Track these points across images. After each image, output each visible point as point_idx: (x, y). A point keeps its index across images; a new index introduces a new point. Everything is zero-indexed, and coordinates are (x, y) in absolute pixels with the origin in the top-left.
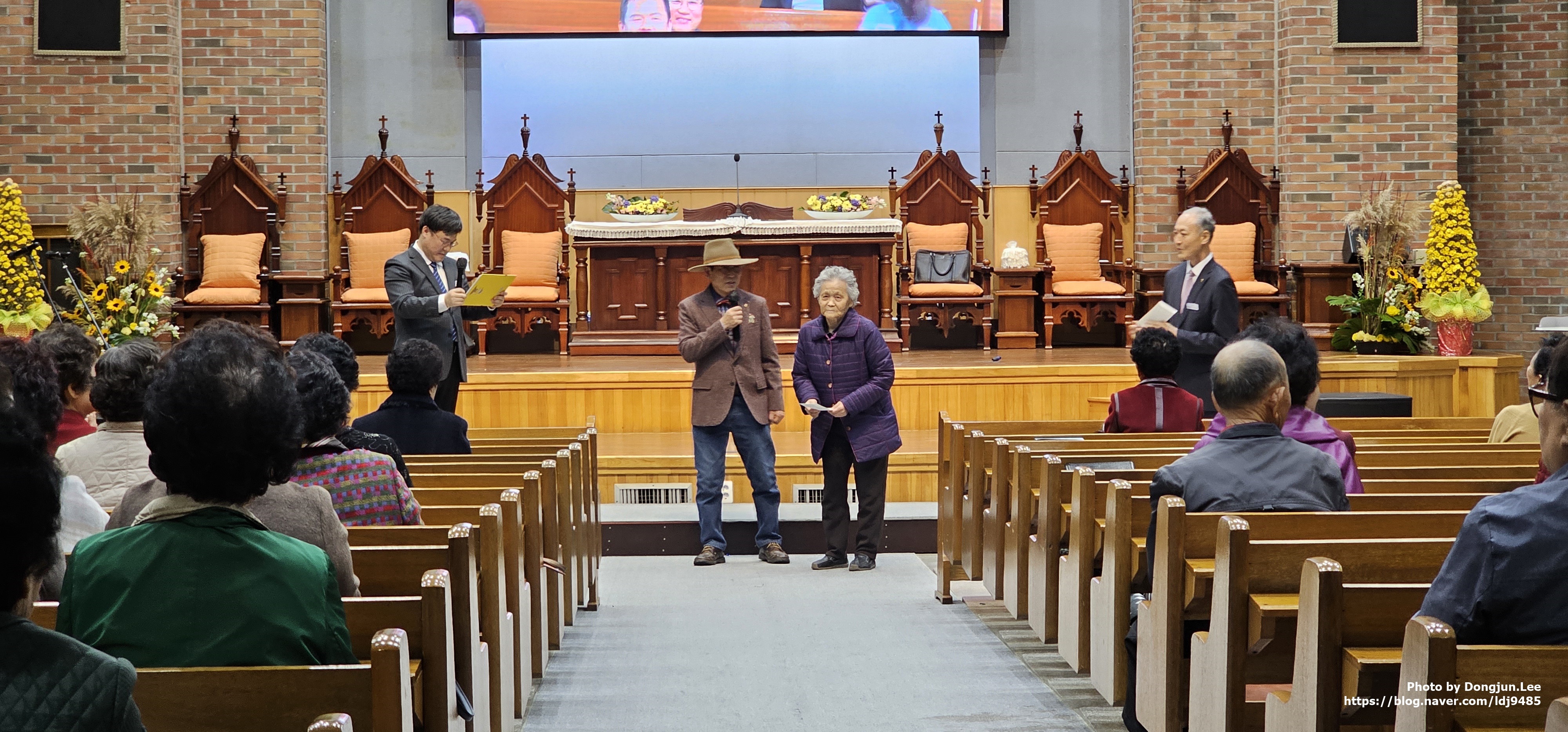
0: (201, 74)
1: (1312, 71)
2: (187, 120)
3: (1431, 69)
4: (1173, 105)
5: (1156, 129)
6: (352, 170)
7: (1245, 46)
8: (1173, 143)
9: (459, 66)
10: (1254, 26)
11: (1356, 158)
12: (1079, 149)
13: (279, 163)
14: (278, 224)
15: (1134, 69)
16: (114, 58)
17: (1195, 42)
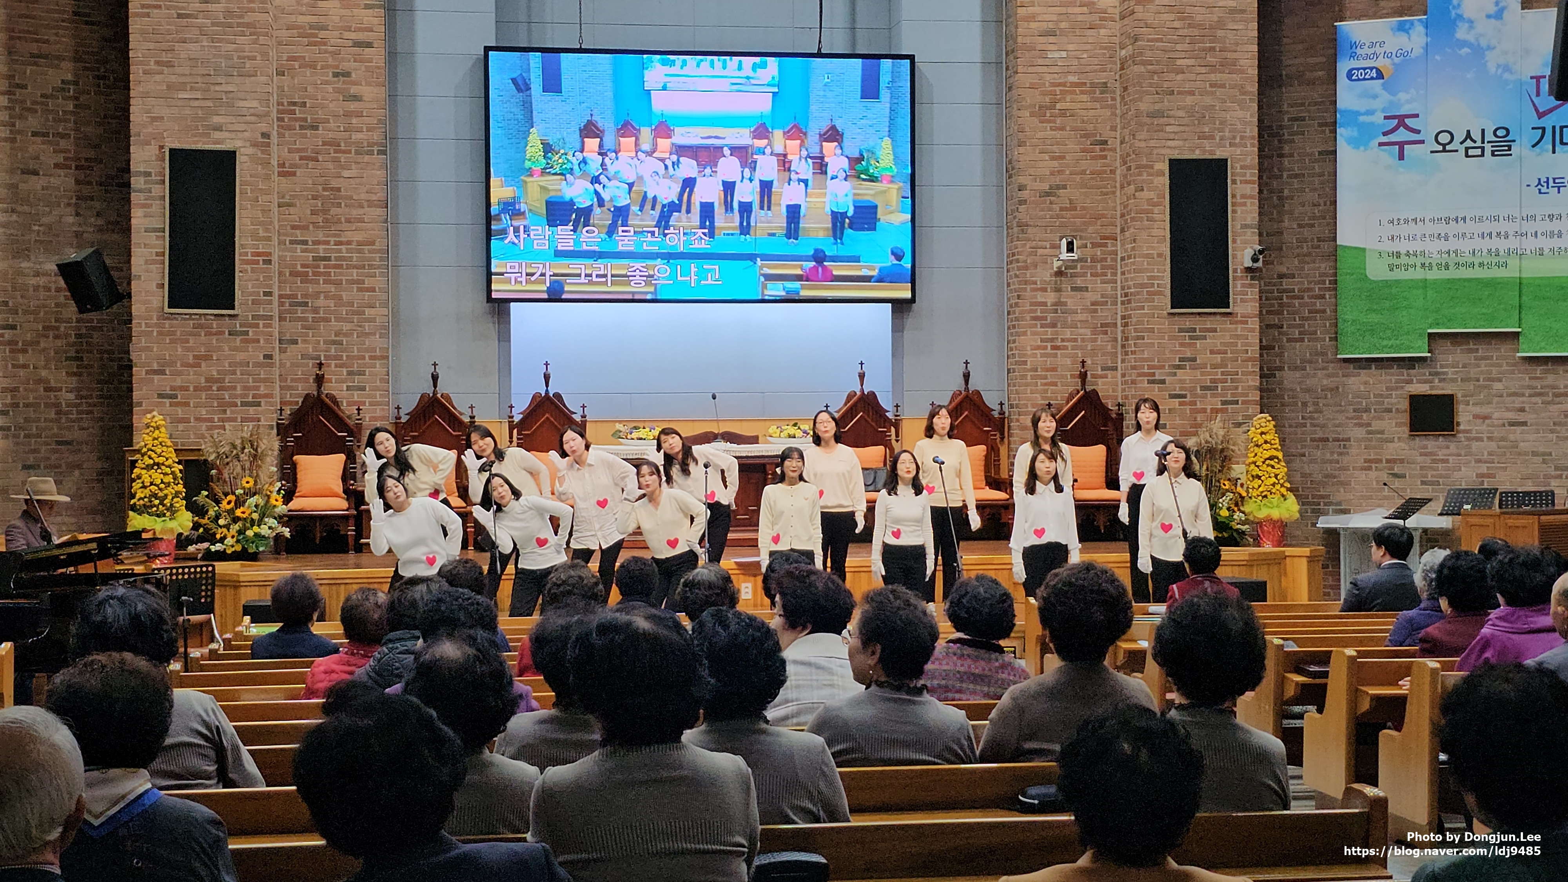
0: (293, 329)
1: (1152, 330)
2: (282, 365)
3: (1239, 329)
4: (1042, 355)
5: (1029, 374)
6: (409, 404)
7: (1096, 311)
8: (1042, 384)
9: (494, 323)
11: (1184, 396)
12: (967, 389)
13: (356, 398)
14: (355, 447)
15: (1009, 328)
16: (230, 315)
17: (1059, 308)
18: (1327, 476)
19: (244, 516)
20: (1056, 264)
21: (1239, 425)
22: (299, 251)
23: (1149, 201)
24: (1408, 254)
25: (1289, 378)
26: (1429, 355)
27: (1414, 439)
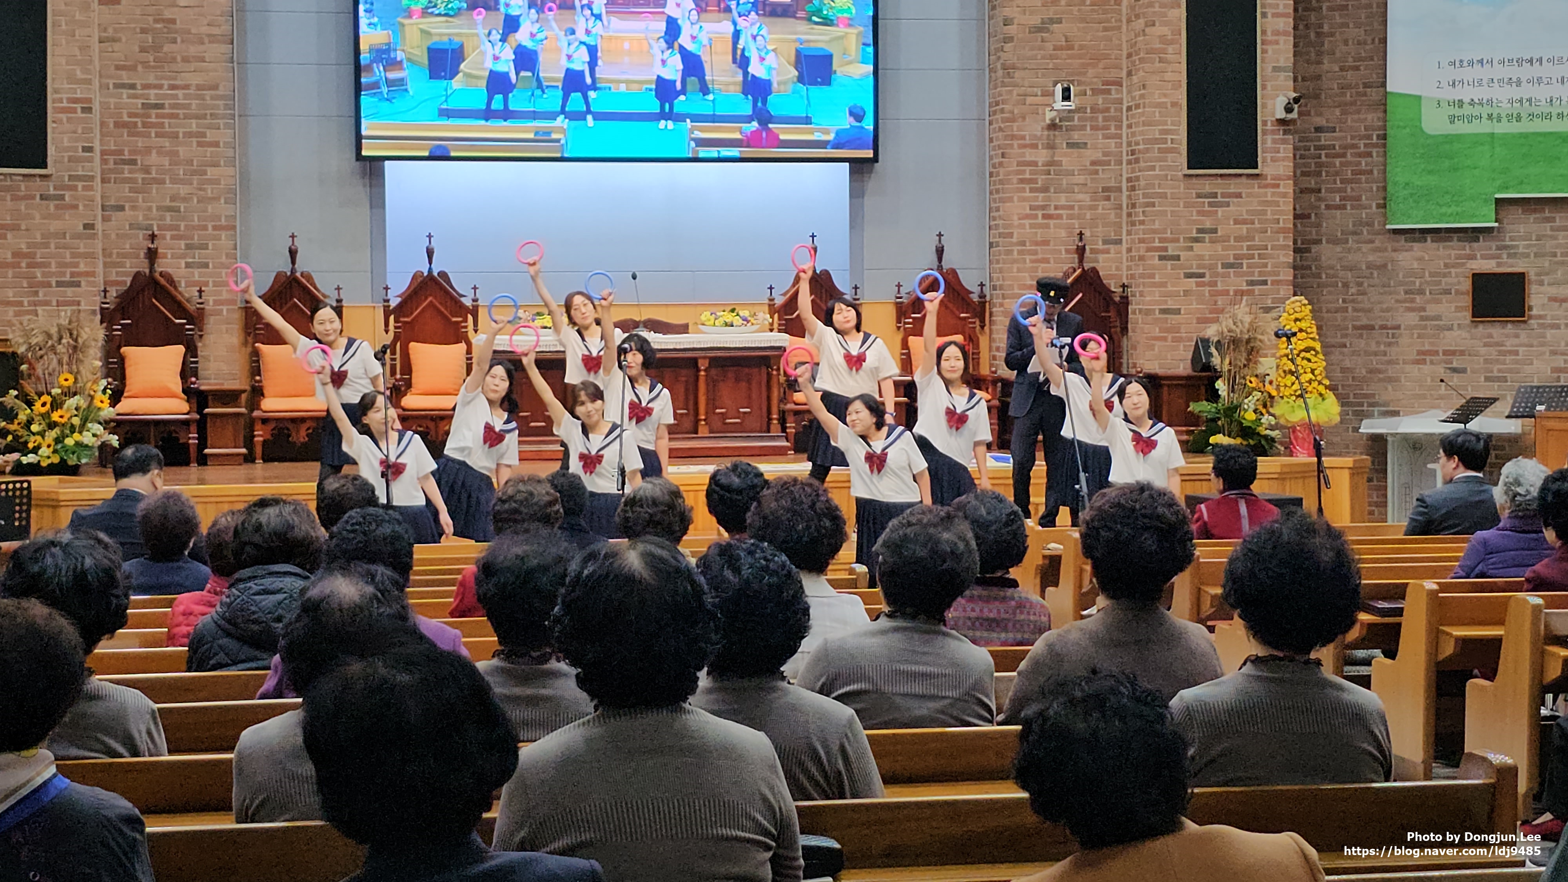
0: (119, 192)
1: (1164, 196)
2: (106, 236)
3: (1269, 194)
4: (1032, 226)
5: (1016, 248)
7: (1097, 172)
8: (1032, 261)
9: (365, 186)
10: (1105, 154)
11: (1202, 275)
12: (940, 267)
13: (197, 278)
14: (196, 337)
15: (991, 193)
16: (41, 176)
17: (1052, 168)
18: (1371, 371)
19: (63, 421)
20: (1049, 115)
21: (1267, 310)
22: (125, 96)
23: (1162, 39)
24: (1472, 103)
25: (1327, 253)
26: (1496, 225)
27: (1476, 327)
